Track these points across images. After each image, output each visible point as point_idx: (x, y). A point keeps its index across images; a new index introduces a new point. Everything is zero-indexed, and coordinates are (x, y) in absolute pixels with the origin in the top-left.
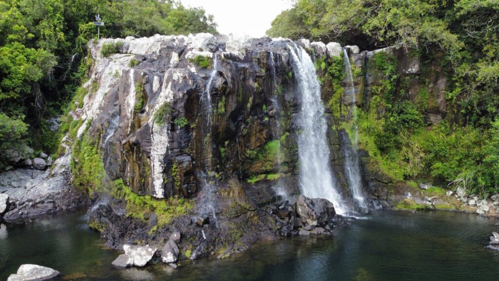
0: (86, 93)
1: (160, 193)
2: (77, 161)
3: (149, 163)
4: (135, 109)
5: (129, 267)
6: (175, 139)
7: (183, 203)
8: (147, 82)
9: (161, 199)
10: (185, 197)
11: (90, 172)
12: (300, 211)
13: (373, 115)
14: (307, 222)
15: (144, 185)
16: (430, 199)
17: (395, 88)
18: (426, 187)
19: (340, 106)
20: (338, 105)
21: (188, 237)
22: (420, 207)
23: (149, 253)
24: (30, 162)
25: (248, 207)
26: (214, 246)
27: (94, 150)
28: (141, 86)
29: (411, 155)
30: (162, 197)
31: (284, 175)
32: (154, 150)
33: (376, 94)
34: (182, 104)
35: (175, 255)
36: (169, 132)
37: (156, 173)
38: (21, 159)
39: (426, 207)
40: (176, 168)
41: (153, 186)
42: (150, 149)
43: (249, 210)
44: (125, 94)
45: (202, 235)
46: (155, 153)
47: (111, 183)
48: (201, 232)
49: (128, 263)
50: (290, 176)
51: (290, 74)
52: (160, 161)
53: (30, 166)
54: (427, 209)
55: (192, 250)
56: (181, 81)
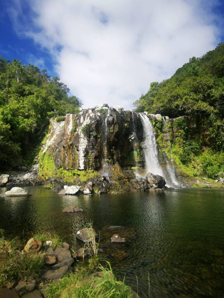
0: (48, 139)
1: (82, 167)
2: (41, 164)
3: (78, 153)
4: (72, 131)
5: (66, 194)
6: (90, 141)
7: (93, 172)
8: (78, 119)
9: (83, 170)
10: (94, 169)
11: (47, 169)
12: (149, 180)
13: (177, 146)
14: (153, 186)
15: (74, 164)
16: (208, 183)
17: (186, 134)
18: (205, 179)
19: (162, 142)
20: (161, 141)
21: (96, 185)
22: (204, 186)
23: (77, 188)
24: (20, 168)
25: (124, 176)
26: (109, 190)
27: (50, 158)
28: (75, 121)
29: (196, 165)
30: (83, 168)
31: (139, 168)
32: (80, 146)
33: (178, 137)
34: (94, 126)
35: (90, 190)
36: (88, 138)
37: (81, 157)
38: (16, 166)
39: (207, 186)
40: (91, 155)
41: (79, 163)
42: (79, 145)
43: (125, 178)
44: (68, 125)
45: (103, 185)
46: (81, 147)
47: (58, 170)
48: (102, 184)
49: (66, 193)
50: (142, 169)
51: (140, 124)
52: (83, 151)
53: (20, 169)
54: (207, 187)
55: (99, 190)
56: (93, 117)
